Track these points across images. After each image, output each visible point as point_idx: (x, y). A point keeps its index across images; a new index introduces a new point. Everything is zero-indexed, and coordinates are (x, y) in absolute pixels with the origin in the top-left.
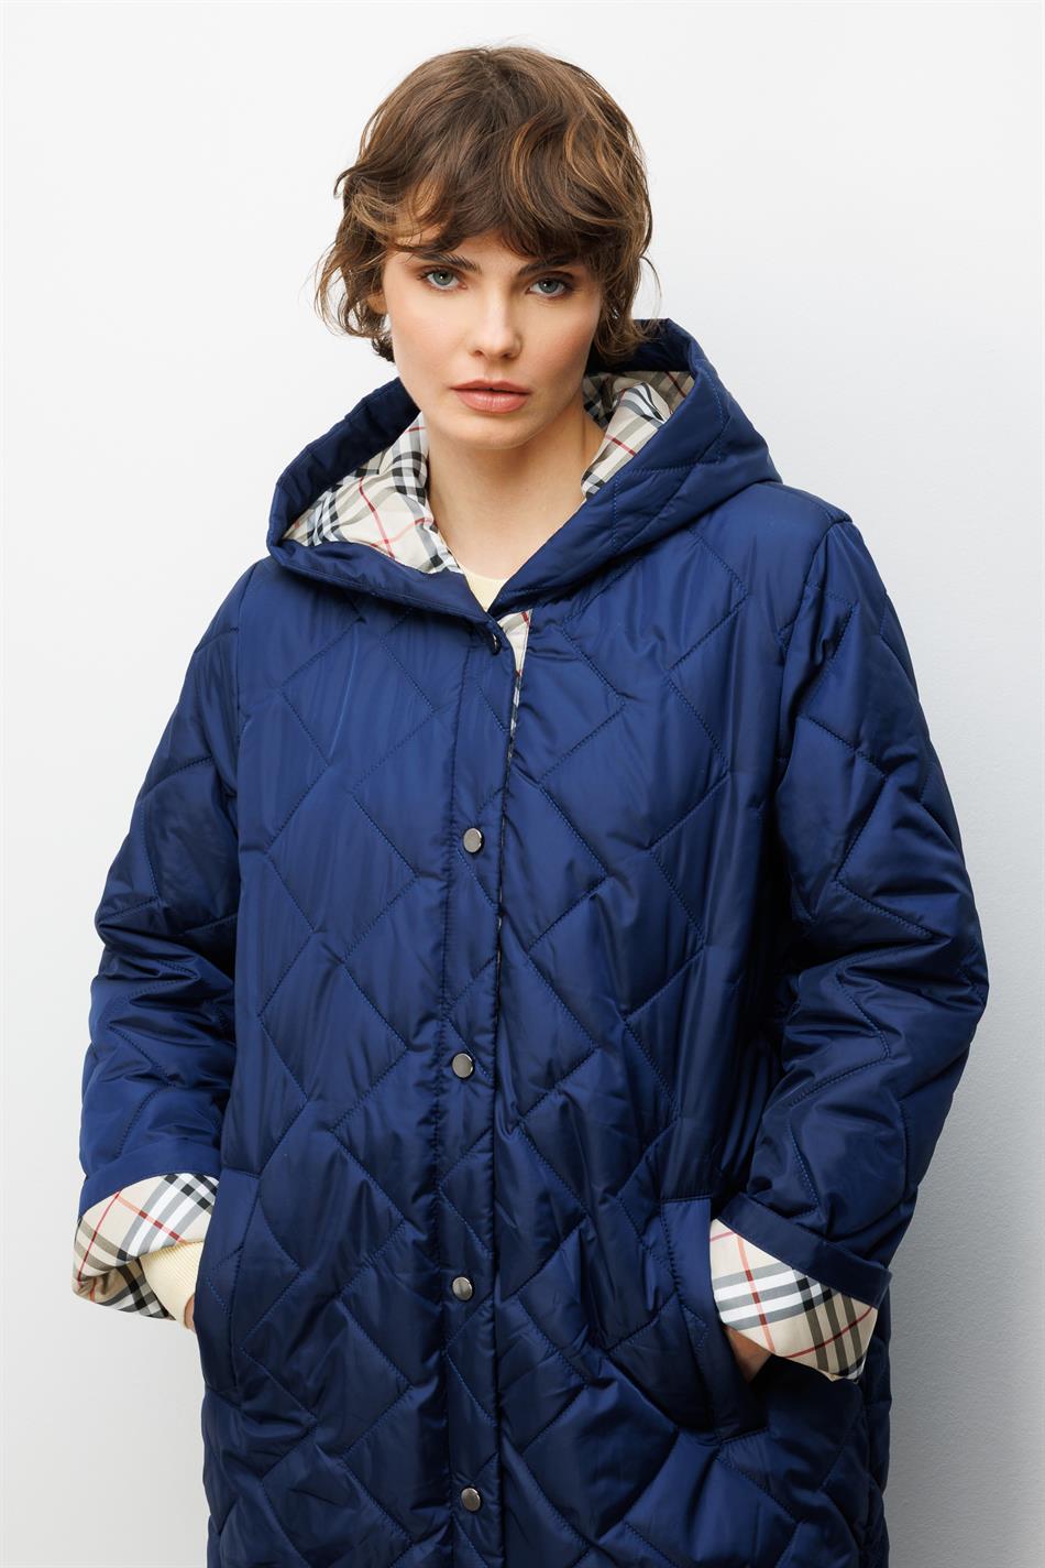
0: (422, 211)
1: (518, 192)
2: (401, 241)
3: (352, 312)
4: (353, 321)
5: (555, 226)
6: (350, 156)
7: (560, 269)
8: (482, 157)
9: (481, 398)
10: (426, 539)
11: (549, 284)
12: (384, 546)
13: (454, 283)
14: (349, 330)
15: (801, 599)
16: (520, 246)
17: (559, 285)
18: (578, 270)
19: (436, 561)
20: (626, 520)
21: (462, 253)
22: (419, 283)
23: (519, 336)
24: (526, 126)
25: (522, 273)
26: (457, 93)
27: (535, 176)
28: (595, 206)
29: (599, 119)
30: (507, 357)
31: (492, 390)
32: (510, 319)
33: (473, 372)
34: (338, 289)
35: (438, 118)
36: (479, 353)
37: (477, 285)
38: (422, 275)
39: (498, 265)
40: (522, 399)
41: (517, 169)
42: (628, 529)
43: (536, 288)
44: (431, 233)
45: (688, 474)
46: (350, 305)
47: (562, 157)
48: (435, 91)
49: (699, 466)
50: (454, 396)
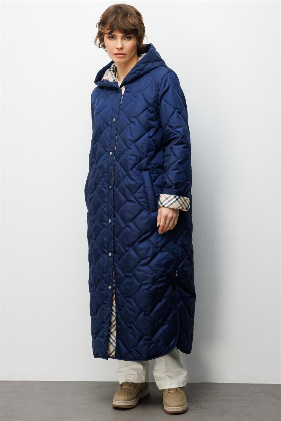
0: (108, 28)
1: (120, 24)
2: (106, 32)
3: (100, 45)
4: (101, 46)
5: (126, 29)
6: (99, 21)
7: (129, 35)
8: (115, 19)
9: (118, 55)
10: (113, 77)
11: (128, 38)
12: (108, 79)
13: (114, 38)
14: (100, 47)
15: (162, 82)
16: (122, 32)
17: (129, 38)
18: (131, 35)
19: (114, 80)
20: (138, 71)
21: (114, 33)
22: (108, 39)
23: (123, 46)
24: (122, 14)
25: (123, 36)
26: (113, 10)
27: (123, 22)
28: (133, 26)
29: (135, 13)
30: (121, 49)
31: (120, 54)
32: (122, 43)
33: (116, 51)
34: (98, 41)
35: (110, 14)
36: (117, 48)
37: (117, 39)
38: (109, 38)
39: (119, 35)
40: (125, 55)
41: (120, 21)
42: (138, 73)
43: (126, 39)
44: (109, 31)
45: (147, 65)
46: (100, 43)
47: (127, 19)
48: (109, 11)
49: (149, 64)
50: (114, 55)
